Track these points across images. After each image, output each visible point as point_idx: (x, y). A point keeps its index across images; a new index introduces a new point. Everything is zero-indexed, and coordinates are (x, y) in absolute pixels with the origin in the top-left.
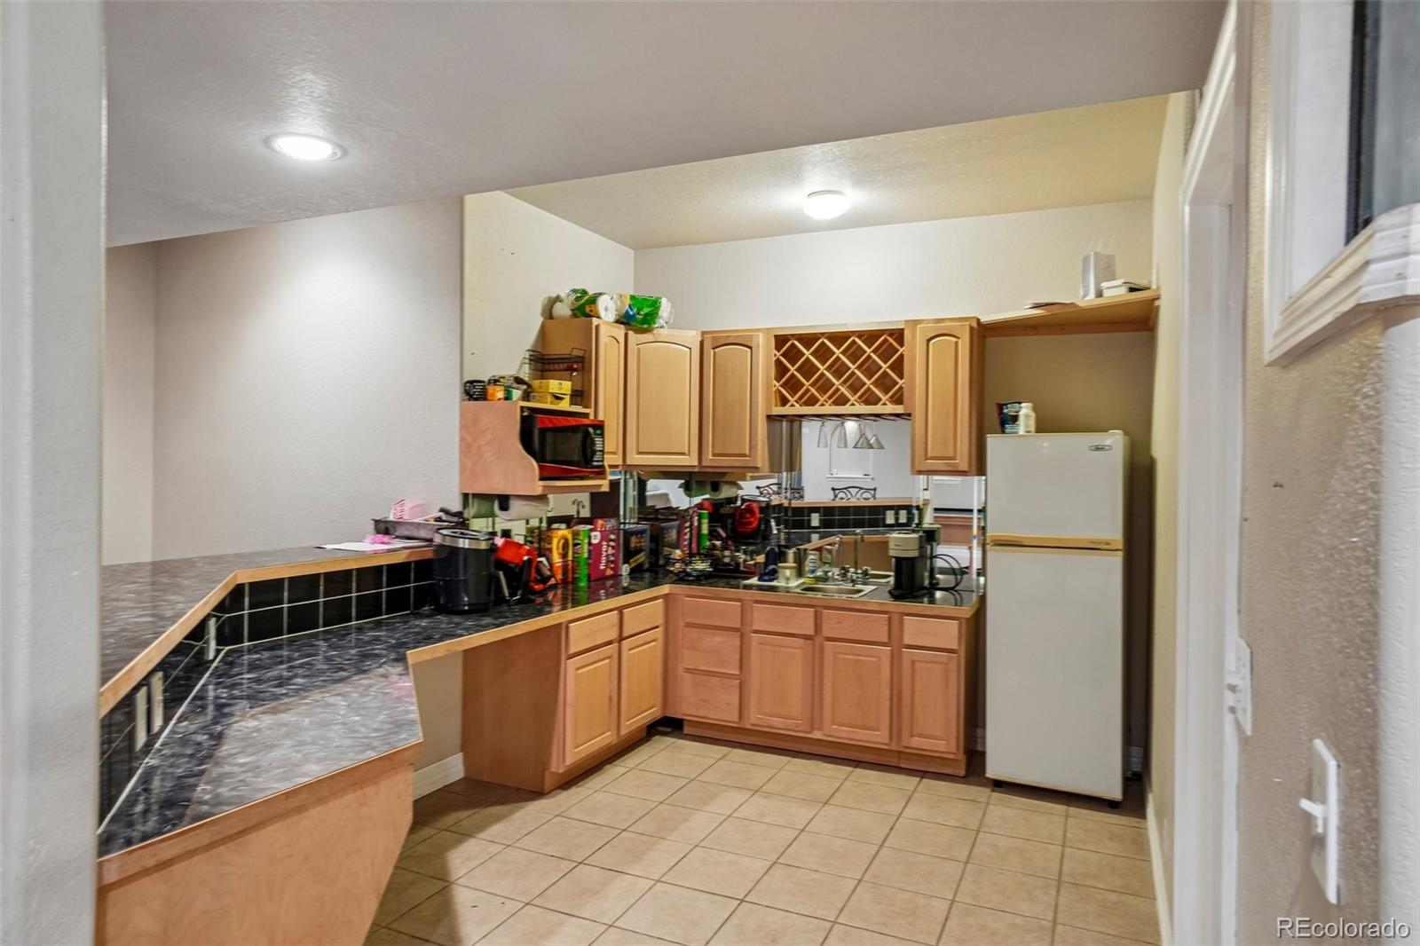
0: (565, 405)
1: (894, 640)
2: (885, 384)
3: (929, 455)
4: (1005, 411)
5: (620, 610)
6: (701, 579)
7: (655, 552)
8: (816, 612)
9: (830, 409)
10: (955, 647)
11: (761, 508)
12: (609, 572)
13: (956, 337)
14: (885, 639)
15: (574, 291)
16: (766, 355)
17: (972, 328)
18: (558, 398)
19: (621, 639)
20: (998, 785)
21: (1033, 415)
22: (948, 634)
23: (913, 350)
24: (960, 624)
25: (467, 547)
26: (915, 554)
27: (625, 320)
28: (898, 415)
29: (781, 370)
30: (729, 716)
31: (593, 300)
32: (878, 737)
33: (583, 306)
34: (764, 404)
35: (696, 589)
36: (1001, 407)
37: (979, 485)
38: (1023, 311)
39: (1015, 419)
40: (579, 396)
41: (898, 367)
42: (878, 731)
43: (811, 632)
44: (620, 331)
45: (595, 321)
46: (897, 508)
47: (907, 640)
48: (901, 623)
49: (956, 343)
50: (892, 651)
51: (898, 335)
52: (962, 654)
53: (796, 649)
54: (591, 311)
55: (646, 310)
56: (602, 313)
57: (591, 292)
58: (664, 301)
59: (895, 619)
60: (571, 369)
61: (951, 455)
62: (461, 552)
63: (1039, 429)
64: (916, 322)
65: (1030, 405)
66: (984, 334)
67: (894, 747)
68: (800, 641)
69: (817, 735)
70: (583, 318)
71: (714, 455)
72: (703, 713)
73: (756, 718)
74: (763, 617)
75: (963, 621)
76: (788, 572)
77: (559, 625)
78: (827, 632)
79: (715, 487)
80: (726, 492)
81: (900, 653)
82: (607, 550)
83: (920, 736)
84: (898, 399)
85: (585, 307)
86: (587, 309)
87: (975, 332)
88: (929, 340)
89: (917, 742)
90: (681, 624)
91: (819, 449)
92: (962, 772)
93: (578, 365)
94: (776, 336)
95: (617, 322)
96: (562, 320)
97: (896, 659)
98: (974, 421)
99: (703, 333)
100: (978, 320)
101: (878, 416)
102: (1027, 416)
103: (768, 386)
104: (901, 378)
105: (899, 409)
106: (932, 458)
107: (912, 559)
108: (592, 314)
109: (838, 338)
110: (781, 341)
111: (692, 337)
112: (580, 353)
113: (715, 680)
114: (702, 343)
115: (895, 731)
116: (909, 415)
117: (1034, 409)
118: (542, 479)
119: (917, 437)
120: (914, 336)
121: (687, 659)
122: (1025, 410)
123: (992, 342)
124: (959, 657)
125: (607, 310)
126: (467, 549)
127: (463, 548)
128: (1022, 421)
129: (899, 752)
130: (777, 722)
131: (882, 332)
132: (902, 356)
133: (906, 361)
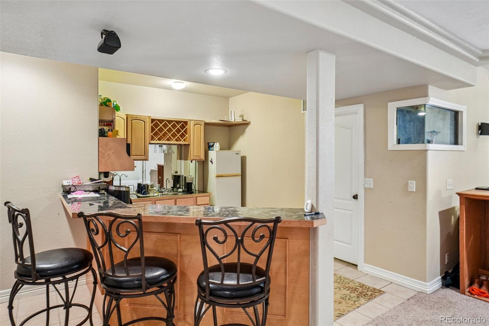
2: (183, 136)
4: (210, 144)
13: (200, 125)
16: (149, 125)
23: (191, 126)
24: (209, 198)
25: (124, 190)
28: (185, 145)
29: (153, 129)
33: (106, 102)
36: (208, 143)
39: (212, 146)
41: (186, 131)
49: (201, 127)
51: (186, 123)
54: (109, 104)
60: (109, 125)
61: (200, 155)
62: (123, 192)
64: (191, 120)
66: (207, 125)
71: (132, 156)
84: (185, 140)
86: (108, 103)
87: (205, 124)
91: (154, 153)
93: (112, 124)
99: (127, 115)
100: (206, 122)
103: (149, 134)
104: (187, 135)
105: (186, 143)
106: (195, 156)
108: (109, 105)
109: (170, 122)
110: (153, 120)
111: (125, 116)
114: (127, 118)
116: (189, 144)
117: (219, 144)
119: (192, 150)
126: (125, 191)
127: (124, 191)
128: (215, 147)
131: (182, 121)
132: (187, 128)
133: (188, 130)
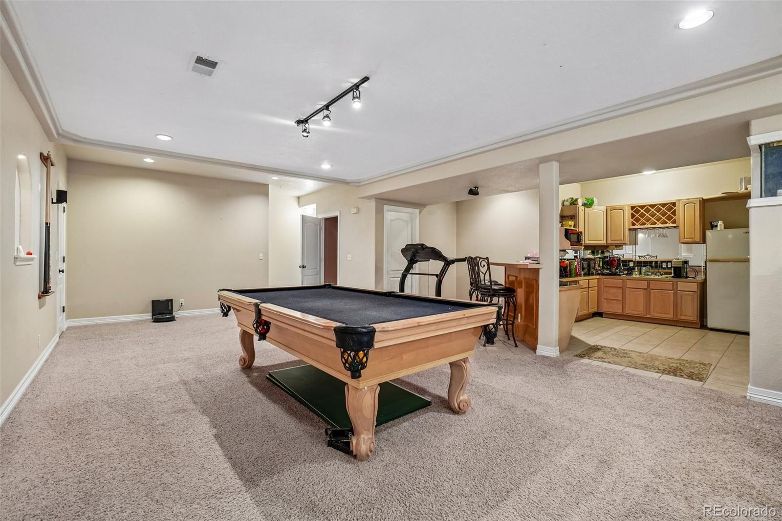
0: (572, 228)
1: (675, 289)
2: (669, 218)
3: (685, 237)
4: (713, 224)
5: (589, 280)
6: (608, 274)
7: (589, 270)
8: (648, 282)
9: (649, 226)
10: (696, 290)
11: (617, 260)
12: (579, 273)
13: (694, 203)
14: (672, 289)
15: (570, 198)
16: (628, 212)
17: (700, 201)
18: (571, 226)
19: (589, 288)
20: (712, 329)
21: (723, 224)
22: (694, 287)
23: (679, 209)
24: (698, 284)
26: (681, 266)
27: (584, 205)
28: (674, 227)
29: (633, 216)
30: (620, 311)
31: (576, 200)
32: (670, 316)
34: (628, 226)
35: (608, 277)
36: (711, 223)
37: (704, 247)
38: (719, 195)
39: (716, 226)
40: (575, 226)
41: (674, 213)
42: (669, 314)
43: (646, 288)
44: (583, 208)
45: (578, 206)
46: (667, 262)
47: (679, 289)
48: (677, 284)
49: (695, 205)
50: (674, 292)
51: (674, 204)
52: (699, 292)
53: (641, 293)
55: (590, 202)
56: (579, 204)
57: (574, 198)
58: (595, 199)
59: (675, 283)
60: (572, 218)
61: (693, 237)
63: (725, 228)
64: (679, 200)
65: (722, 222)
66: (704, 202)
67: (675, 319)
68: (643, 290)
69: (648, 316)
70: (573, 205)
71: (611, 240)
72: (610, 310)
73: (628, 311)
74: (629, 284)
75: (699, 284)
76: (636, 273)
77: (577, 281)
78: (651, 288)
79: (603, 252)
80: (607, 254)
81: (677, 293)
82: (578, 267)
83: (684, 316)
84: (674, 222)
85: (574, 202)
87: (701, 202)
88: (684, 205)
89: (683, 317)
90: (603, 287)
92: (699, 327)
93: (573, 217)
94: (631, 207)
95: (582, 205)
96: (567, 206)
97: (675, 295)
98: (701, 226)
99: (607, 207)
100: (702, 198)
101: (667, 227)
102: (720, 225)
103: (629, 221)
104: (675, 216)
105: (675, 225)
106: (686, 238)
107: (680, 267)
108: (576, 204)
109: (653, 206)
110: (633, 208)
111: (603, 208)
112: (574, 214)
113: (614, 301)
114: (607, 210)
115: (675, 313)
116: (678, 226)
118: (571, 246)
119: (681, 233)
120: (679, 204)
121: (605, 296)
122: (720, 223)
123: (707, 204)
124: (697, 294)
125: (580, 202)
128: (719, 226)
129: (676, 321)
130: (635, 313)
131: (667, 204)
132: (675, 210)
133: (676, 211)
